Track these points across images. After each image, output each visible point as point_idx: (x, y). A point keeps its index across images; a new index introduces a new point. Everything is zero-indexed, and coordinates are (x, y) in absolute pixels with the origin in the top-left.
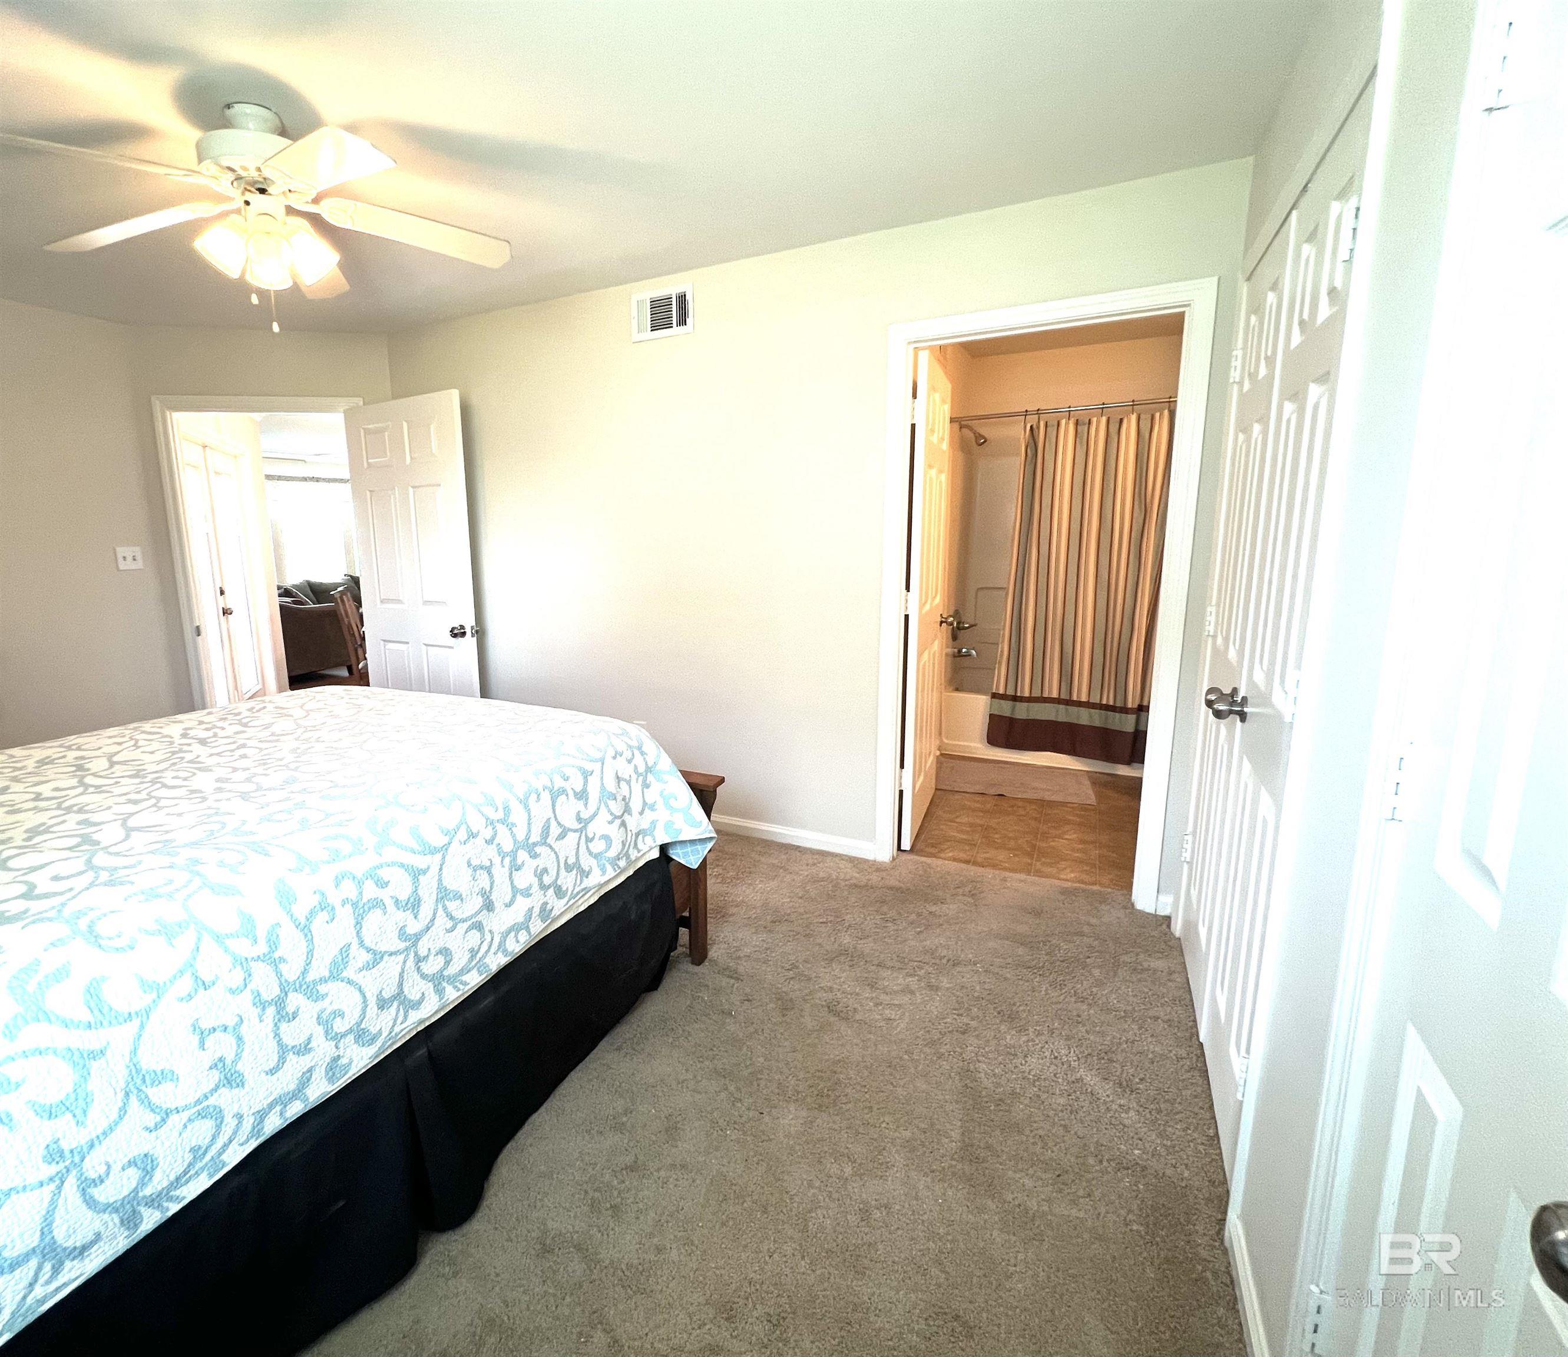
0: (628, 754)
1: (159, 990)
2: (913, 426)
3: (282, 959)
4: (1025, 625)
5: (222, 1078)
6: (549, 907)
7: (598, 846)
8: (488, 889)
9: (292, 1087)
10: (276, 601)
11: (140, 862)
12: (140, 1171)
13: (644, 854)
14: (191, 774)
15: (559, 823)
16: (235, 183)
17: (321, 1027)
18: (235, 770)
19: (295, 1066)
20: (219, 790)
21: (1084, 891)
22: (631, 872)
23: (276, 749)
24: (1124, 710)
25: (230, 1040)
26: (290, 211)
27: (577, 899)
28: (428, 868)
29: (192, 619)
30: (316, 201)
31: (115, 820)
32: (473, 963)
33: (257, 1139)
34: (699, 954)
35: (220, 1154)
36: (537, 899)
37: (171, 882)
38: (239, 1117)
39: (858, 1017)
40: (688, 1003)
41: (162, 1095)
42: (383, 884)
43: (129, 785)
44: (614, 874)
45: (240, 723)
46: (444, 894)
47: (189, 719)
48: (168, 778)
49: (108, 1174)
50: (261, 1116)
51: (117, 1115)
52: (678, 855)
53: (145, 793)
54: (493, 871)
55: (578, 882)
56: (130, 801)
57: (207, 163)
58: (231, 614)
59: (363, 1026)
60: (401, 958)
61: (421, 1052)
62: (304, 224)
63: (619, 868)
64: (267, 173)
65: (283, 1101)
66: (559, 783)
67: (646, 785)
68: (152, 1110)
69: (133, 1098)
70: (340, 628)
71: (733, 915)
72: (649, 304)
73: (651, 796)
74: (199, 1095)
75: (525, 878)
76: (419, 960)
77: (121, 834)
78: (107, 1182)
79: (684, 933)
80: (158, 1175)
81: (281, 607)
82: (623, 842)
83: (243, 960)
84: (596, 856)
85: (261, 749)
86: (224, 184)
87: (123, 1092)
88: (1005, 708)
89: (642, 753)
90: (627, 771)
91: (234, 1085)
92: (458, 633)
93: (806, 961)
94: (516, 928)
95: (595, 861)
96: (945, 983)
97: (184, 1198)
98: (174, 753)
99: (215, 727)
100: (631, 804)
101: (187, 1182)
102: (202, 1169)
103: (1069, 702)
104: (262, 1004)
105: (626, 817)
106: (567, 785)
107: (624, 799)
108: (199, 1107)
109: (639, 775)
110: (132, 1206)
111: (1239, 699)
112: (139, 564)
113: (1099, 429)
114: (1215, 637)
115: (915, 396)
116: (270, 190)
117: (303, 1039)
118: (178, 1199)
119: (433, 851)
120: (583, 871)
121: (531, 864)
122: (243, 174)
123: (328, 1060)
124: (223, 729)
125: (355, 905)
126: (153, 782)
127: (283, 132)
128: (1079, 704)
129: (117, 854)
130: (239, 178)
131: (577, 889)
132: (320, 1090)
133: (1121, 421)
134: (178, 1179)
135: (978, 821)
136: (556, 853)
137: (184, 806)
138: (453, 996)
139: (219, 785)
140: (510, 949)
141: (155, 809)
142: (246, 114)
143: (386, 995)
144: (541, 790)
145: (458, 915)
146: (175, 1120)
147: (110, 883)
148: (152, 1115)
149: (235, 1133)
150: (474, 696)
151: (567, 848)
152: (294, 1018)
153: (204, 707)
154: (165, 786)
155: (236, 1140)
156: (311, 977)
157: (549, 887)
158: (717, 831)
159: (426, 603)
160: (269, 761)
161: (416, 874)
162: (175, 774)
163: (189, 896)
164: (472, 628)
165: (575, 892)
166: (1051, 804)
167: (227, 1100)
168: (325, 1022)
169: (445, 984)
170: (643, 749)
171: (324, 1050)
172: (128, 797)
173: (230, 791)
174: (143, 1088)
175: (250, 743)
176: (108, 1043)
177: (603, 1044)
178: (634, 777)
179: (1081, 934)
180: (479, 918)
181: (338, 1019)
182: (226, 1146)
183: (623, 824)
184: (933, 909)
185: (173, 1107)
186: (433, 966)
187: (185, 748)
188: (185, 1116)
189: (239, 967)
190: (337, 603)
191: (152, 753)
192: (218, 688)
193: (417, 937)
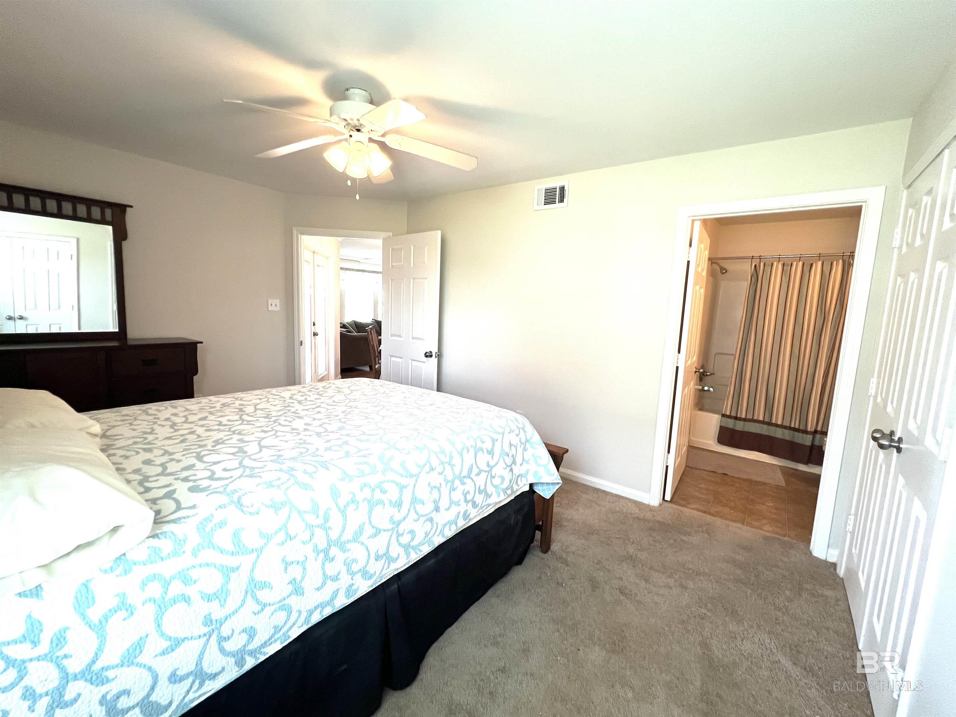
0: (517, 432)
1: (268, 538)
2: (689, 262)
3: (330, 528)
4: (745, 375)
5: (294, 589)
6: (468, 513)
7: (497, 481)
8: (438, 500)
9: (327, 598)
10: (339, 330)
11: (265, 466)
12: (248, 636)
13: (520, 488)
14: (293, 419)
15: (478, 467)
16: (346, 127)
17: (346, 567)
18: (314, 419)
19: (331, 587)
20: (306, 430)
21: (778, 539)
22: (513, 497)
23: (335, 410)
24: (805, 432)
25: (299, 569)
26: (371, 140)
27: (483, 509)
28: (408, 485)
29: (299, 338)
30: (383, 136)
31: (256, 441)
32: (427, 539)
33: (307, 625)
34: (546, 547)
35: (288, 631)
36: (463, 507)
37: (279, 479)
38: (300, 612)
39: (637, 598)
40: (538, 575)
41: (264, 595)
42: (384, 492)
43: (263, 422)
44: (504, 497)
45: (318, 394)
46: (415, 500)
47: (294, 389)
48: (282, 420)
49: (232, 635)
50: (311, 613)
51: (240, 604)
52: (538, 490)
53: (271, 427)
54: (442, 490)
55: (485, 500)
56: (263, 431)
57: (334, 117)
58: (317, 335)
59: (366, 569)
60: (389, 533)
61: (395, 586)
62: (375, 146)
63: (507, 494)
64: (362, 122)
65: (322, 606)
66: (479, 444)
67: (525, 449)
68: (258, 603)
69: (249, 595)
70: (369, 346)
71: (565, 526)
72: (544, 191)
73: (527, 455)
74: (281, 597)
75: (457, 496)
76: (399, 535)
77: (257, 449)
78: (231, 640)
79: (538, 534)
80: (256, 639)
81: (341, 334)
82: (510, 480)
83: (311, 526)
84: (496, 487)
85: (328, 410)
86: (340, 127)
87: (245, 591)
88: (730, 423)
89: (524, 431)
90: (515, 440)
91: (299, 594)
92: (428, 355)
93: (607, 560)
94: (450, 523)
95: (495, 489)
96: (691, 585)
97: (267, 653)
98: (285, 407)
99: (306, 395)
100: (516, 459)
101: (270, 644)
102: (278, 638)
103: (770, 424)
104: (317, 551)
105: (513, 466)
106: (484, 446)
107: (513, 456)
108: (280, 604)
109: (521, 443)
110: (242, 655)
111: (896, 438)
112: (278, 309)
113: (797, 268)
114: (875, 397)
115: (690, 245)
116: (362, 130)
117: (336, 573)
118: (265, 654)
119: (411, 476)
120: (488, 494)
121: (461, 488)
122: (351, 122)
123: (347, 586)
124: (309, 396)
125: (369, 501)
126: (275, 421)
127: (371, 102)
128: (777, 425)
129: (255, 460)
130: (348, 124)
131: (484, 504)
132: (342, 602)
133: (812, 265)
134: (265, 643)
135: (711, 488)
136: (474, 483)
137: (289, 436)
138: (415, 557)
139: (306, 427)
140: (446, 535)
141: (274, 437)
142: (355, 94)
143: (380, 553)
144: (469, 447)
145: (421, 512)
146: (268, 610)
147: (251, 476)
148: (257, 605)
149: (296, 621)
150: (434, 390)
151: (481, 480)
152: (332, 560)
153: (300, 384)
154: (280, 424)
155: (297, 624)
156: (343, 539)
157: (470, 501)
158: (562, 478)
159: (413, 338)
160: (331, 416)
161: (402, 488)
162: (285, 418)
163: (288, 488)
164: (436, 353)
165: (483, 506)
166: (757, 483)
167: (294, 602)
168: (348, 564)
169: (410, 550)
170: (525, 429)
171: (345, 580)
172: (262, 428)
173: (311, 431)
174: (255, 590)
175: (322, 405)
176: (241, 564)
177: (490, 592)
178: (519, 444)
179: (777, 566)
180: (432, 515)
181: (354, 564)
182: (290, 628)
183: (511, 470)
184: (684, 538)
185: (268, 603)
186: (405, 539)
187: (291, 405)
188: (273, 608)
189: (308, 530)
190: (368, 334)
191: (275, 405)
192: (307, 373)
193: (399, 523)
